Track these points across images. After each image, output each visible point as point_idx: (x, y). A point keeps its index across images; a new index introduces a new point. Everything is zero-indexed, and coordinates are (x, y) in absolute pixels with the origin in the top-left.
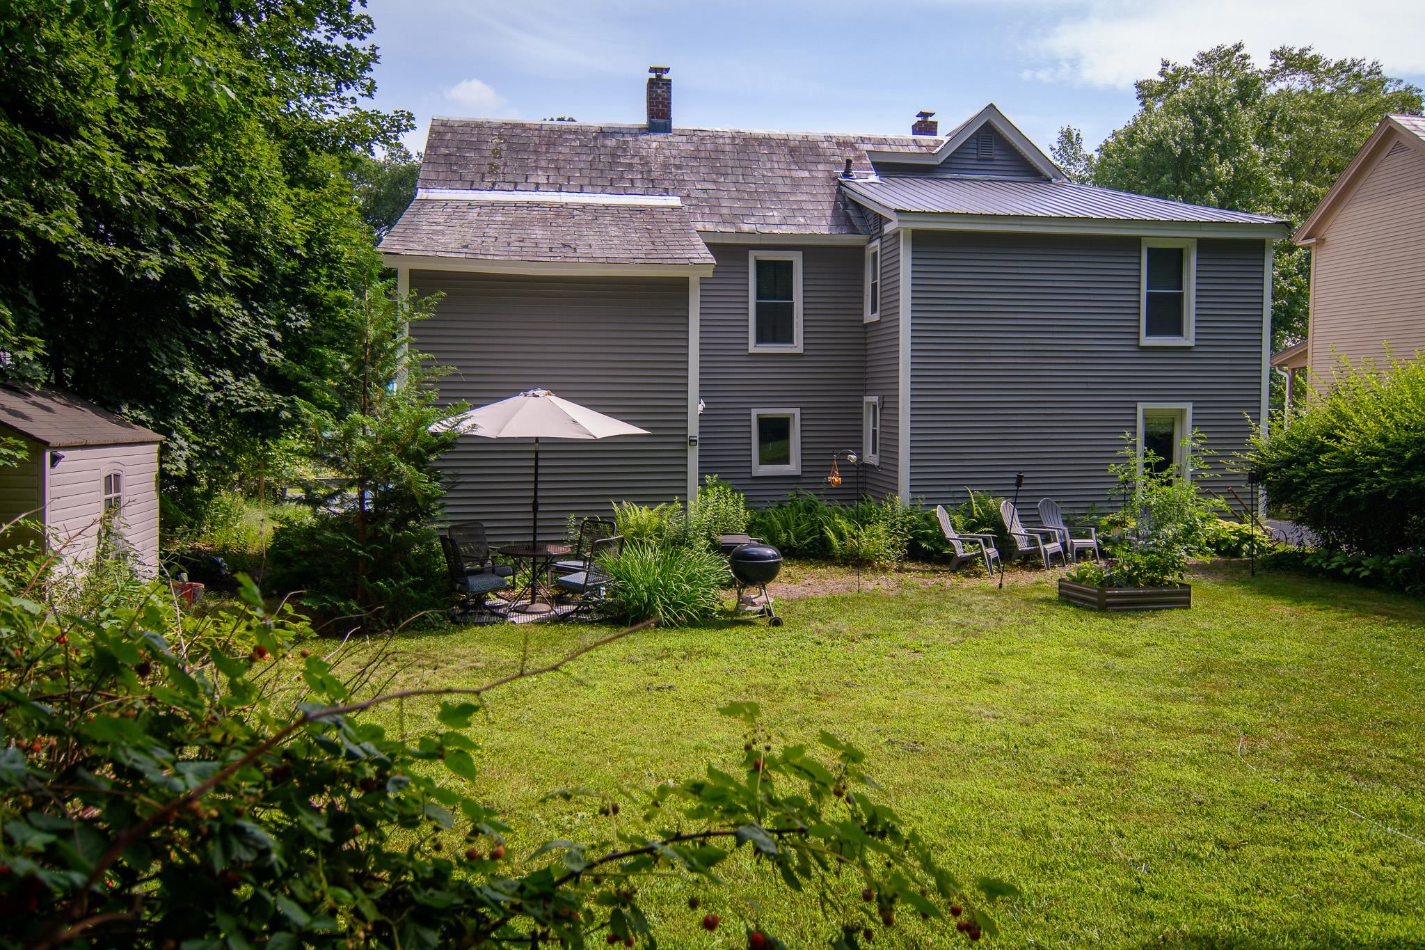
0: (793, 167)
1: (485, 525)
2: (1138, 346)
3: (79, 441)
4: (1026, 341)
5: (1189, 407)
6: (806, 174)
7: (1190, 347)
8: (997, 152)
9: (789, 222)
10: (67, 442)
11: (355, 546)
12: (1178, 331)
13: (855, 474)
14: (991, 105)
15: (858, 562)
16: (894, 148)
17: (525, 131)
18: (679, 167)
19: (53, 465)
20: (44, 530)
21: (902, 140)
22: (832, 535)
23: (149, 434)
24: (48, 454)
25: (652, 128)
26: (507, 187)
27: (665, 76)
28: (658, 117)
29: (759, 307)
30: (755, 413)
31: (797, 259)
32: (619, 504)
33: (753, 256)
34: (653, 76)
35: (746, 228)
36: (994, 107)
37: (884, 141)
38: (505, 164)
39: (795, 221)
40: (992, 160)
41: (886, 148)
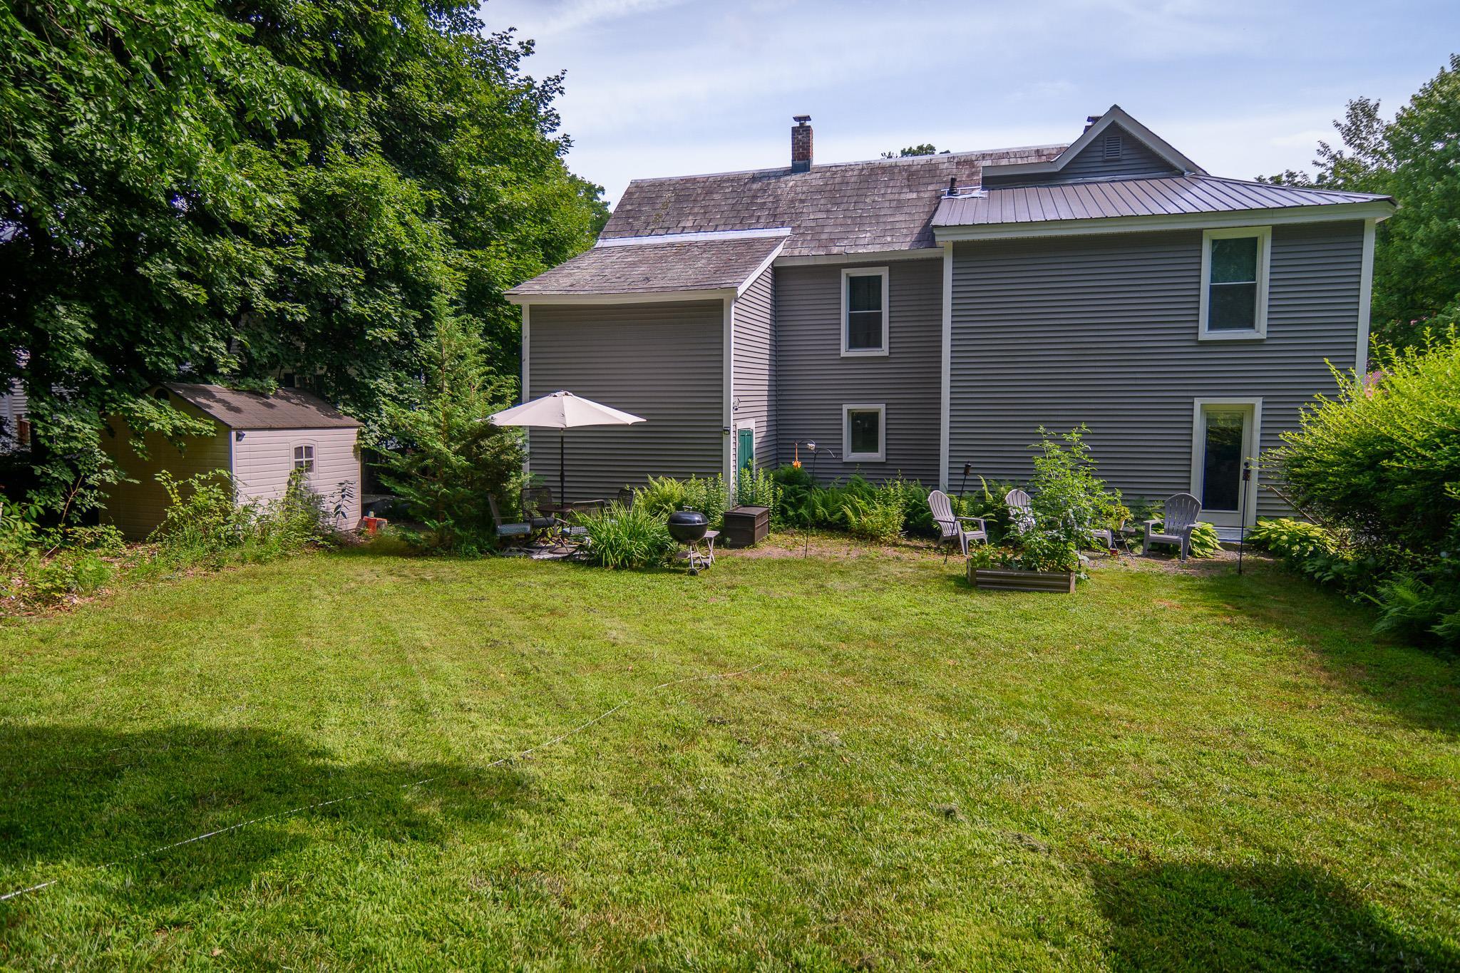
0: (905, 190)
1: (552, 490)
2: (1197, 340)
3: (262, 425)
4: (1069, 340)
5: (1258, 403)
6: (914, 195)
7: (1263, 340)
8: (1125, 152)
9: (877, 241)
10: (249, 425)
11: (415, 497)
12: (1250, 324)
13: (812, 461)
14: (1115, 106)
15: (867, 536)
16: (1013, 161)
17: (693, 184)
18: (802, 201)
19: (237, 440)
20: (231, 477)
21: (1024, 152)
22: (850, 513)
23: (354, 421)
24: (234, 434)
25: (794, 170)
26: (661, 232)
27: (808, 123)
28: (799, 160)
29: (852, 319)
30: (845, 408)
31: (884, 273)
32: (655, 478)
33: (844, 272)
34: (797, 124)
35: (835, 250)
36: (1119, 108)
37: (1006, 155)
38: (668, 214)
39: (883, 240)
40: (1119, 160)
41: (1004, 162)
